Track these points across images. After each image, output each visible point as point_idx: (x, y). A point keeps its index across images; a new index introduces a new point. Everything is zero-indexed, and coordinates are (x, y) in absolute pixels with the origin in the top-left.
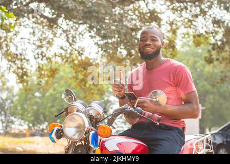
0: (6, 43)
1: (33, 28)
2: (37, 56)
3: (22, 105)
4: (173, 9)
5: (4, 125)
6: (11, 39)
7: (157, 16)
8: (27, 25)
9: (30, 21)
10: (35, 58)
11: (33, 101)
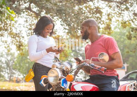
0: (10, 27)
1: (26, 18)
2: (28, 34)
3: (19, 64)
4: (109, 6)
5: (9, 75)
6: (13, 25)
7: (100, 11)
8: (23, 16)
9: (25, 14)
10: (27, 36)
11: (26, 61)
